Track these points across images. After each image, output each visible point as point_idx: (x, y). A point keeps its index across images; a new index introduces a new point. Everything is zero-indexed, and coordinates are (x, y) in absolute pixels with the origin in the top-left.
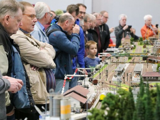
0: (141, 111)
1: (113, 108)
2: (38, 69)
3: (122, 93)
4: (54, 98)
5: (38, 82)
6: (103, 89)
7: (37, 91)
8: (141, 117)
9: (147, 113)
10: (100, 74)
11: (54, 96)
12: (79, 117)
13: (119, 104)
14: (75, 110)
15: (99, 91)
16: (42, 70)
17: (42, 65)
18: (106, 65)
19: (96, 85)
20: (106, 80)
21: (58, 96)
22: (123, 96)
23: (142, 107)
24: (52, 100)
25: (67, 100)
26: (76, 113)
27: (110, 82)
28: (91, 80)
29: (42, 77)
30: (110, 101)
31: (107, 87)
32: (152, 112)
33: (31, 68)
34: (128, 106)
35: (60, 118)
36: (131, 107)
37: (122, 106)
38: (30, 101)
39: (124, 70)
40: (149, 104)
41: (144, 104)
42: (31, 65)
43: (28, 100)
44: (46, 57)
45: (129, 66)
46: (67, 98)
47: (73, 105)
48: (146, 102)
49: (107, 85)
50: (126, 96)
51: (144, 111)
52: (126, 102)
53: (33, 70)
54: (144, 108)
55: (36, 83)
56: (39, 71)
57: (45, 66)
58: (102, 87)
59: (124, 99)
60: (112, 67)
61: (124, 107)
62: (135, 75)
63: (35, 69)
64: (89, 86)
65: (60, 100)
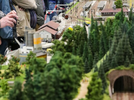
0: (91, 41)
1: (70, 40)
2: (24, 10)
3: (78, 28)
4: (29, 33)
5: (24, 20)
6: (72, 22)
7: (23, 27)
8: (90, 46)
9: (95, 43)
10: (71, 10)
11: (28, 31)
12: (47, 46)
13: (75, 36)
14: (48, 40)
15: (68, 24)
16: (27, 11)
17: (28, 7)
18: (78, 2)
19: (67, 20)
20: (76, 15)
21: (32, 31)
22: (78, 31)
23: (92, 38)
24: (27, 34)
25: (38, 34)
26: (48, 43)
27: (77, 17)
28: (63, 16)
29: (27, 16)
30: (68, 35)
31: (76, 20)
32: (98, 42)
33: (19, 9)
34: (82, 38)
35: (33, 47)
36: (84, 38)
37: (77, 38)
38: (13, 34)
39: (91, 6)
40: (96, 36)
41: (93, 36)
42: (19, 6)
43: (12, 33)
44: (31, 1)
45: (96, 2)
46: (38, 33)
47: (46, 36)
48: (94, 35)
49: (75, 19)
50: (81, 30)
51: (93, 41)
52: (81, 35)
53: (21, 10)
54: (93, 39)
55: (23, 20)
56: (25, 12)
57: (30, 8)
58: (71, 21)
59: (79, 33)
60: (82, 4)
61: (79, 38)
62: (98, 10)
63: (22, 10)
64: (61, 21)
65: (33, 34)
